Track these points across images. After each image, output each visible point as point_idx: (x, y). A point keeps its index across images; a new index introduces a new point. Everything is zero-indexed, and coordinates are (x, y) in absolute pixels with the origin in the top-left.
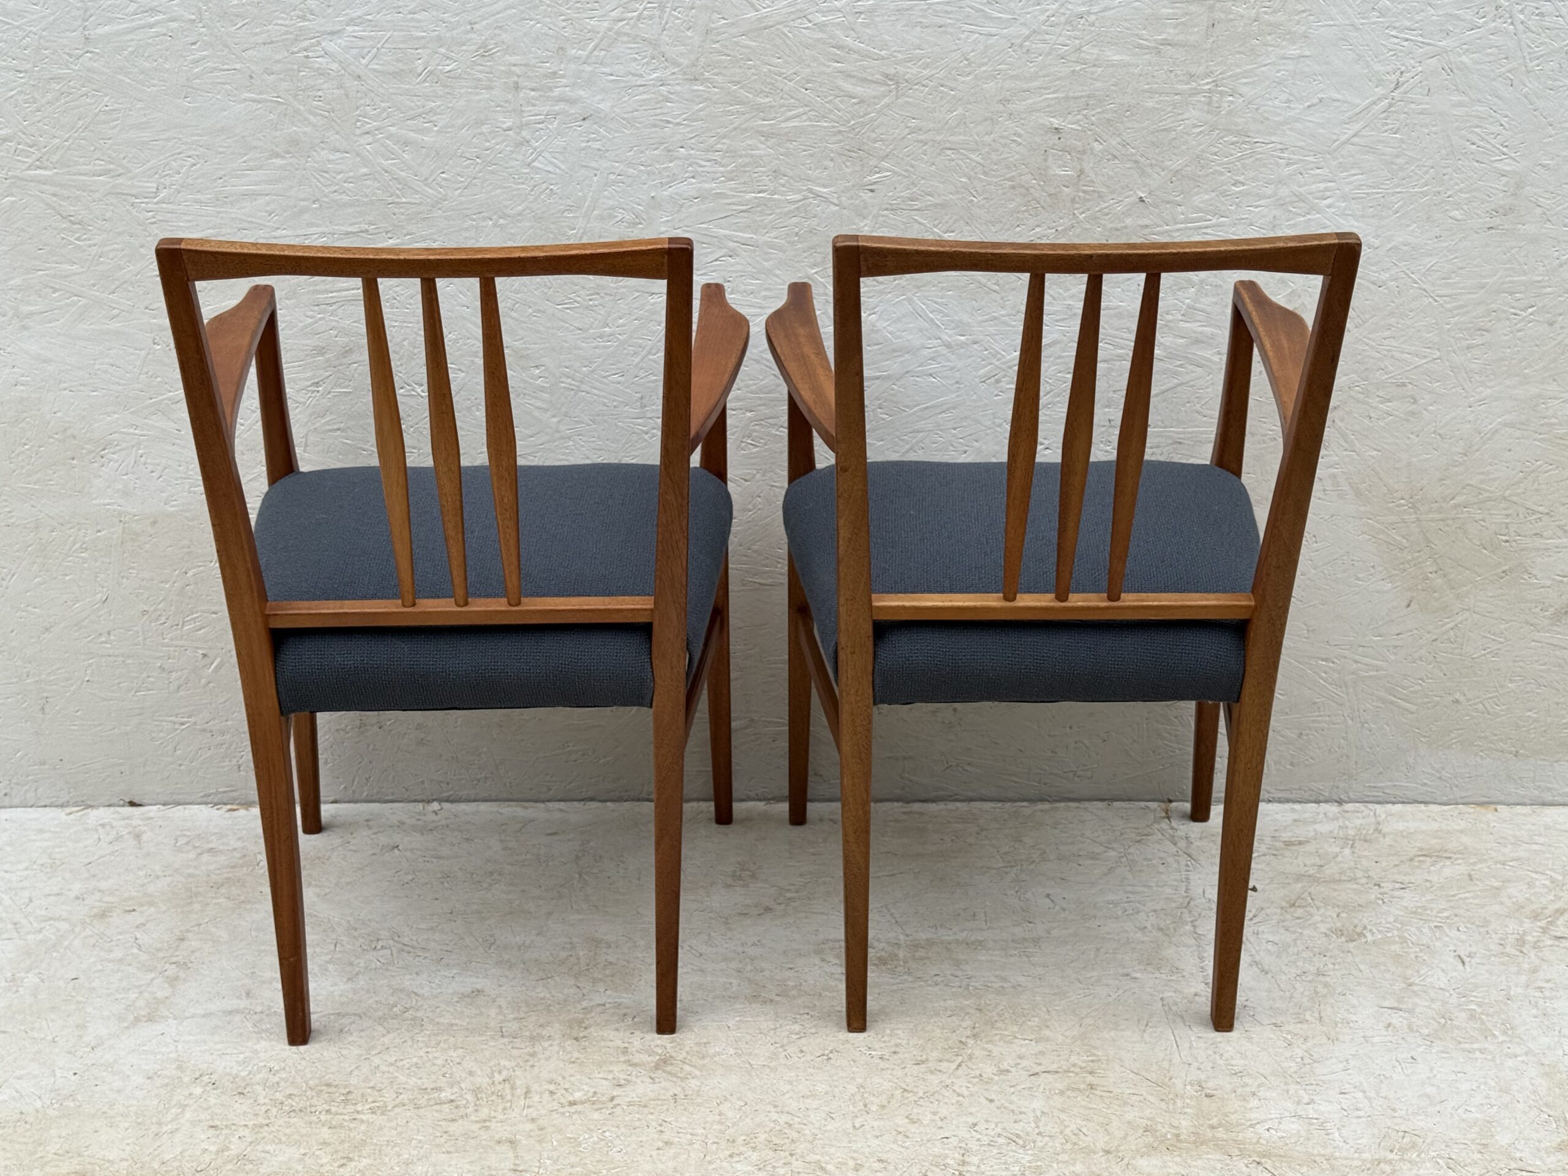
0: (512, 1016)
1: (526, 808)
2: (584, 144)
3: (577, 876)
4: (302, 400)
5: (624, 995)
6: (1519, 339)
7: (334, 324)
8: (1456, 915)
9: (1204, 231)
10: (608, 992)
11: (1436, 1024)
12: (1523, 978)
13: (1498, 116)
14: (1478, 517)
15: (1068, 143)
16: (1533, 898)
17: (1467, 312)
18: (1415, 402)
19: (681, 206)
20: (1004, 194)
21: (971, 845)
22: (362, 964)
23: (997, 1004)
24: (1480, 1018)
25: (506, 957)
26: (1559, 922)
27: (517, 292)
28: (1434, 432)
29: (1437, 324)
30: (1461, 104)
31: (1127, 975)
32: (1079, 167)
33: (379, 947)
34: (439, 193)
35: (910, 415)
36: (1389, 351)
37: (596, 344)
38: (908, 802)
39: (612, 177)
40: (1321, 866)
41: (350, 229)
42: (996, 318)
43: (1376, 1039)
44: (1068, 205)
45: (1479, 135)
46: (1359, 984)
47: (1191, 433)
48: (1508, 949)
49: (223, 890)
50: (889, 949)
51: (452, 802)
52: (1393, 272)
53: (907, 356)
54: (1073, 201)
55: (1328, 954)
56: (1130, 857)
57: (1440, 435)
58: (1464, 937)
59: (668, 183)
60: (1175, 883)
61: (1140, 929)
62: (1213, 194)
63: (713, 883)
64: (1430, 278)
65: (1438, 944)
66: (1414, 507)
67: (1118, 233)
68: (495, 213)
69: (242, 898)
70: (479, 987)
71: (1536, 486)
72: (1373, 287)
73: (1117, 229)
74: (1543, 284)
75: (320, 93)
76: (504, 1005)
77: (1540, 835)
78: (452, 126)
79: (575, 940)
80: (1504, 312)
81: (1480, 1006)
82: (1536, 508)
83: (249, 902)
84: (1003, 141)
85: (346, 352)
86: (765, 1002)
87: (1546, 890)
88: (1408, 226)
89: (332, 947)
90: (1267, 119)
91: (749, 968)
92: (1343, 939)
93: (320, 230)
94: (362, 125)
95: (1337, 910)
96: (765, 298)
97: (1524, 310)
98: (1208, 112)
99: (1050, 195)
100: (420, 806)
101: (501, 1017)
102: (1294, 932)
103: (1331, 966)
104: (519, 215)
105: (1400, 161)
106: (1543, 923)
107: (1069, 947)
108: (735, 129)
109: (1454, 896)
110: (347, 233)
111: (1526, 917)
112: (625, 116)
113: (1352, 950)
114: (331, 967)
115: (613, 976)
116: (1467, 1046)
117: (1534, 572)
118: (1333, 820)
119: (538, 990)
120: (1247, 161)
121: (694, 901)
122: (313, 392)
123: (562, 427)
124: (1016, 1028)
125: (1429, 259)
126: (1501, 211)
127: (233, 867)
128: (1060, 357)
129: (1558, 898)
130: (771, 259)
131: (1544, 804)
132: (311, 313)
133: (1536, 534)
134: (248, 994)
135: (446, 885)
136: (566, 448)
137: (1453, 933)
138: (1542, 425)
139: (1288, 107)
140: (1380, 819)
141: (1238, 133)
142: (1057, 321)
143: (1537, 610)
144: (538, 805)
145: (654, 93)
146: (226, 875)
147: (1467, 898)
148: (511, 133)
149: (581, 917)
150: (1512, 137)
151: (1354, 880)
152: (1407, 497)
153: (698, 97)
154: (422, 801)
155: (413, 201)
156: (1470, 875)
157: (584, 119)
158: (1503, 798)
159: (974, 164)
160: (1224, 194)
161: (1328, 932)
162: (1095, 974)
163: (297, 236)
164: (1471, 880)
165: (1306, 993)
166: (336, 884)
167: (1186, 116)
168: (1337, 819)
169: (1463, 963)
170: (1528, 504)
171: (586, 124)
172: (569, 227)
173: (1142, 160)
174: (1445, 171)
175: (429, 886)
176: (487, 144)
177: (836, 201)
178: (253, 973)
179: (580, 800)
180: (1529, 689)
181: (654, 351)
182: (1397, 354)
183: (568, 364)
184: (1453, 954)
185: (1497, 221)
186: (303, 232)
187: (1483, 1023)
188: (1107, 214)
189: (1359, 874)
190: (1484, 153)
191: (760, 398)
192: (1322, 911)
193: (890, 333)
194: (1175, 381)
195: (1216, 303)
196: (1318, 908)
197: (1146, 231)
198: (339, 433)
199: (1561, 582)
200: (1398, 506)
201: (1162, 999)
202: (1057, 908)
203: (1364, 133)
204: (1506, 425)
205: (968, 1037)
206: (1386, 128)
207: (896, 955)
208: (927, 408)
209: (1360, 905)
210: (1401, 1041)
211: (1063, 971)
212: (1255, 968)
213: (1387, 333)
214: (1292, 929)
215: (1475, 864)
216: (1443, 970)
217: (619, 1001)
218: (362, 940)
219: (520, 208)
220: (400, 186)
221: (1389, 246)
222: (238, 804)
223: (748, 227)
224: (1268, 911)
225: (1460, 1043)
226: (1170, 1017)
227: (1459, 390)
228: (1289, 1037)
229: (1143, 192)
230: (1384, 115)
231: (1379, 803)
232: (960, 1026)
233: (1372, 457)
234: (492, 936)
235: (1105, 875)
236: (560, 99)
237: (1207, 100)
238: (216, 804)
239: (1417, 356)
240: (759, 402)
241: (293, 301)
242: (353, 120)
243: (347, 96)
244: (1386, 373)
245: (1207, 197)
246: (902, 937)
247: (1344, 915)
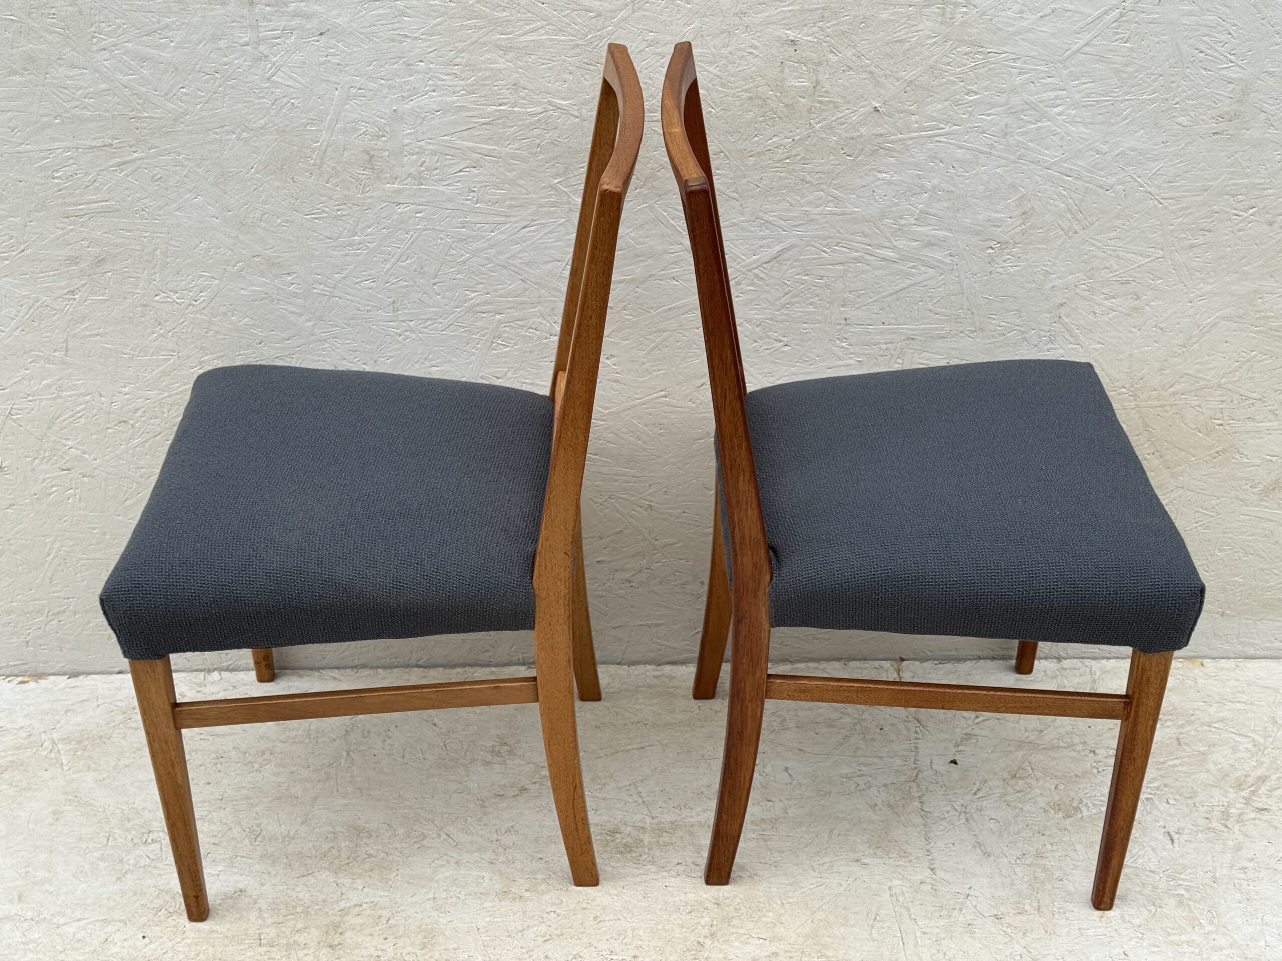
0: (271, 921)
1: (301, 676)
2: (322, 59)
3: (345, 754)
4: (59, 307)
5: (382, 893)
6: (1240, 239)
7: (85, 234)
8: (1166, 786)
9: (937, 139)
10: (366, 890)
11: (1146, 913)
12: (1228, 857)
13: (1228, 26)
14: (1194, 403)
15: (804, 55)
16: (1236, 764)
17: (1191, 213)
18: (1138, 298)
19: (423, 119)
20: (741, 105)
21: (716, 712)
22: (131, 862)
23: (735, 897)
24: (1188, 905)
25: (270, 850)
26: (1260, 792)
27: (265, 203)
28: (1155, 326)
29: (1161, 225)
30: (1190, 14)
31: (858, 861)
32: (814, 78)
33: (149, 841)
34: (181, 107)
35: (654, 316)
36: (1113, 251)
37: (346, 252)
38: (659, 665)
39: (353, 91)
40: (1041, 731)
41: (93, 144)
42: (735, 224)
43: (1091, 933)
44: (804, 115)
45: (1208, 43)
46: (1075, 867)
47: (925, 329)
48: (1214, 824)
49: (6, 776)
50: (635, 833)
51: (232, 670)
52: (1120, 176)
53: (649, 261)
54: (809, 111)
55: (1047, 833)
56: (864, 724)
57: (1161, 329)
58: (1173, 811)
59: (409, 96)
60: (906, 753)
61: (871, 807)
62: (947, 103)
63: (473, 761)
64: (1156, 182)
65: (1149, 819)
66: (1134, 396)
67: (853, 141)
68: (238, 127)
69: (23, 785)
70: (241, 886)
71: (1250, 374)
72: (1101, 190)
73: (852, 138)
74: (1266, 186)
75: (53, 10)
76: (264, 908)
77: (1243, 692)
78: (189, 42)
79: (338, 829)
80: (1227, 212)
81: (1188, 890)
82: (1249, 395)
83: (29, 789)
84: (740, 53)
85: (99, 261)
86: (514, 899)
87: (1249, 755)
88: (1136, 132)
89: (105, 842)
90: (1000, 29)
91: (502, 858)
92: (1061, 815)
93: (63, 144)
94: (98, 42)
95: (1056, 782)
96: (510, 207)
97: (1246, 211)
98: (942, 23)
99: (786, 106)
100: (201, 675)
101: (260, 922)
102: (1015, 808)
103: (1049, 847)
104: (262, 128)
105: (1129, 69)
106: (1245, 794)
107: (804, 829)
108: (473, 43)
109: (1163, 763)
110: (91, 147)
111: (1231, 787)
112: (362, 30)
113: (1068, 827)
114: (101, 864)
115: (371, 870)
116: (1176, 938)
117: (1245, 453)
118: (1052, 678)
119: (299, 889)
120: (980, 71)
121: (454, 781)
122: (69, 300)
123: (317, 331)
124: (750, 925)
125: (1155, 164)
126: (1227, 116)
127: (18, 748)
128: (797, 260)
129: (1260, 764)
130: (514, 170)
131: (1247, 658)
132: (62, 225)
133: (1250, 418)
134: (20, 898)
135: (219, 766)
136: (323, 350)
137: (1163, 806)
138: (1258, 318)
139: (1021, 17)
140: (1096, 677)
141: (971, 43)
142: (794, 226)
143: (1248, 486)
144: (312, 672)
145: (390, 8)
146: (10, 759)
147: (1175, 766)
148: (249, 47)
149: (346, 801)
150: (1240, 45)
151: (1070, 746)
152: (1128, 386)
153: (434, 11)
154: (204, 670)
155: (155, 115)
156: (1178, 739)
157: (321, 34)
158: (1208, 652)
159: (711, 76)
160: (957, 103)
161: (1047, 808)
162: (827, 860)
163: (41, 151)
164: (1180, 745)
165: (1025, 880)
166: (114, 769)
167: (920, 27)
168: (1055, 677)
169: (1172, 840)
170: (1242, 392)
171: (323, 38)
172: (312, 140)
173: (877, 70)
174: (1173, 79)
175: (203, 768)
176: (226, 59)
177: (576, 113)
178: (27, 873)
179: (352, 667)
180: (1237, 557)
181: (403, 258)
182: (1121, 254)
183: (319, 271)
184: (1163, 831)
185: (1223, 126)
186: (46, 147)
187: (1191, 911)
188: (843, 124)
189: (1076, 740)
190: (1212, 60)
191: (509, 302)
192: (1041, 782)
193: (633, 239)
194: (909, 282)
195: (947, 208)
196: (1037, 780)
197: (881, 139)
198: (98, 338)
199: (1271, 461)
200: (1119, 394)
201: (890, 888)
202: (795, 782)
203: (1095, 42)
204: (1225, 319)
205: (705, 937)
206: (1117, 37)
207: (641, 841)
208: (670, 309)
209: (1076, 776)
210: (1114, 935)
211: (798, 857)
212: (979, 851)
213: (1114, 234)
214: (1013, 804)
215: (1182, 726)
216: (1154, 850)
217: (375, 900)
218: (133, 833)
219: (262, 121)
220: (141, 101)
221: (1117, 152)
222: (29, 676)
223: (490, 139)
224: (990, 783)
225: (1169, 935)
226: (897, 909)
227: (1181, 286)
228: (1009, 931)
229: (880, 102)
230: (1114, 25)
231: (1094, 658)
232: (698, 923)
233: (1095, 349)
234: (259, 825)
235: (841, 744)
236: (297, 14)
237: (941, 11)
238: (7, 676)
239: (1141, 255)
240: (509, 305)
241: (42, 214)
242: (89, 37)
243: (81, 12)
244: (1111, 272)
245: (940, 106)
246: (648, 820)
247: (1061, 787)
